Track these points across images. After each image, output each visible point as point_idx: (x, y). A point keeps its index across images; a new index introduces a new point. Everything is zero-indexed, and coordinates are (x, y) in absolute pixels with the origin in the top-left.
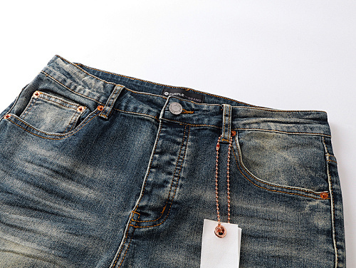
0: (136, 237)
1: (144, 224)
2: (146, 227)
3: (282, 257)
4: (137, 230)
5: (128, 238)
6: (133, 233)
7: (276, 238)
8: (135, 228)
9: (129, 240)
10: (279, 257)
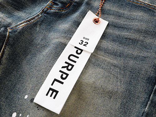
0: (48, 13)
1: (54, 9)
2: (54, 10)
3: (132, 40)
4: (49, 10)
5: (42, 13)
6: (46, 11)
7: (131, 29)
8: (48, 9)
9: (43, 14)
10: (130, 39)
